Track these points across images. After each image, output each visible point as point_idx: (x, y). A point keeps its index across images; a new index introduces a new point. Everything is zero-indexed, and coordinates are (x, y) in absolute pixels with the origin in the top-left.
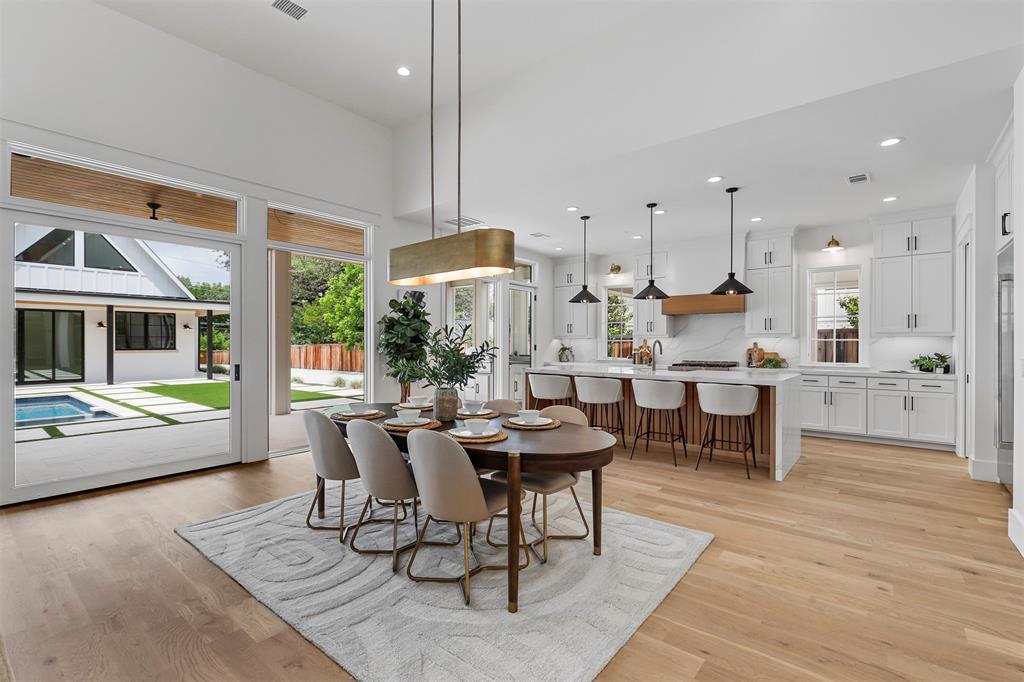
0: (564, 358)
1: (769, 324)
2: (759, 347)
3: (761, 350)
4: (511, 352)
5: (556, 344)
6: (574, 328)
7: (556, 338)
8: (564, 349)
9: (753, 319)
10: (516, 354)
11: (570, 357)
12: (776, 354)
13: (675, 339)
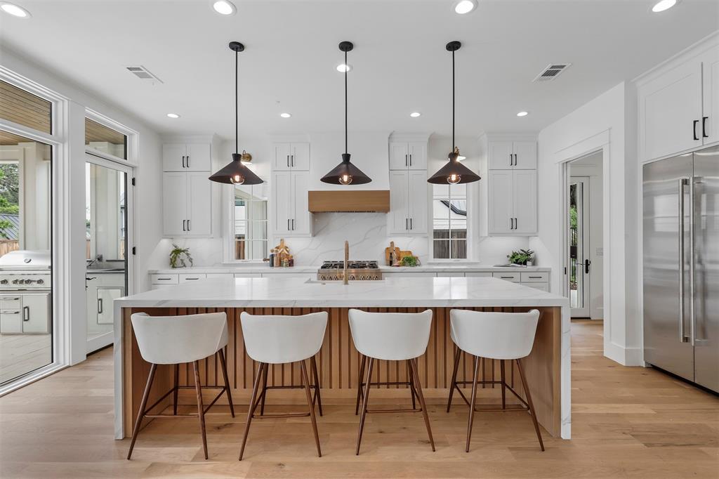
0: (178, 262)
1: (409, 224)
2: (396, 246)
3: (398, 248)
4: (93, 256)
5: (166, 246)
6: (192, 224)
7: (165, 237)
8: (177, 252)
9: (394, 219)
10: (100, 259)
11: (187, 261)
12: (410, 252)
13: (315, 238)
